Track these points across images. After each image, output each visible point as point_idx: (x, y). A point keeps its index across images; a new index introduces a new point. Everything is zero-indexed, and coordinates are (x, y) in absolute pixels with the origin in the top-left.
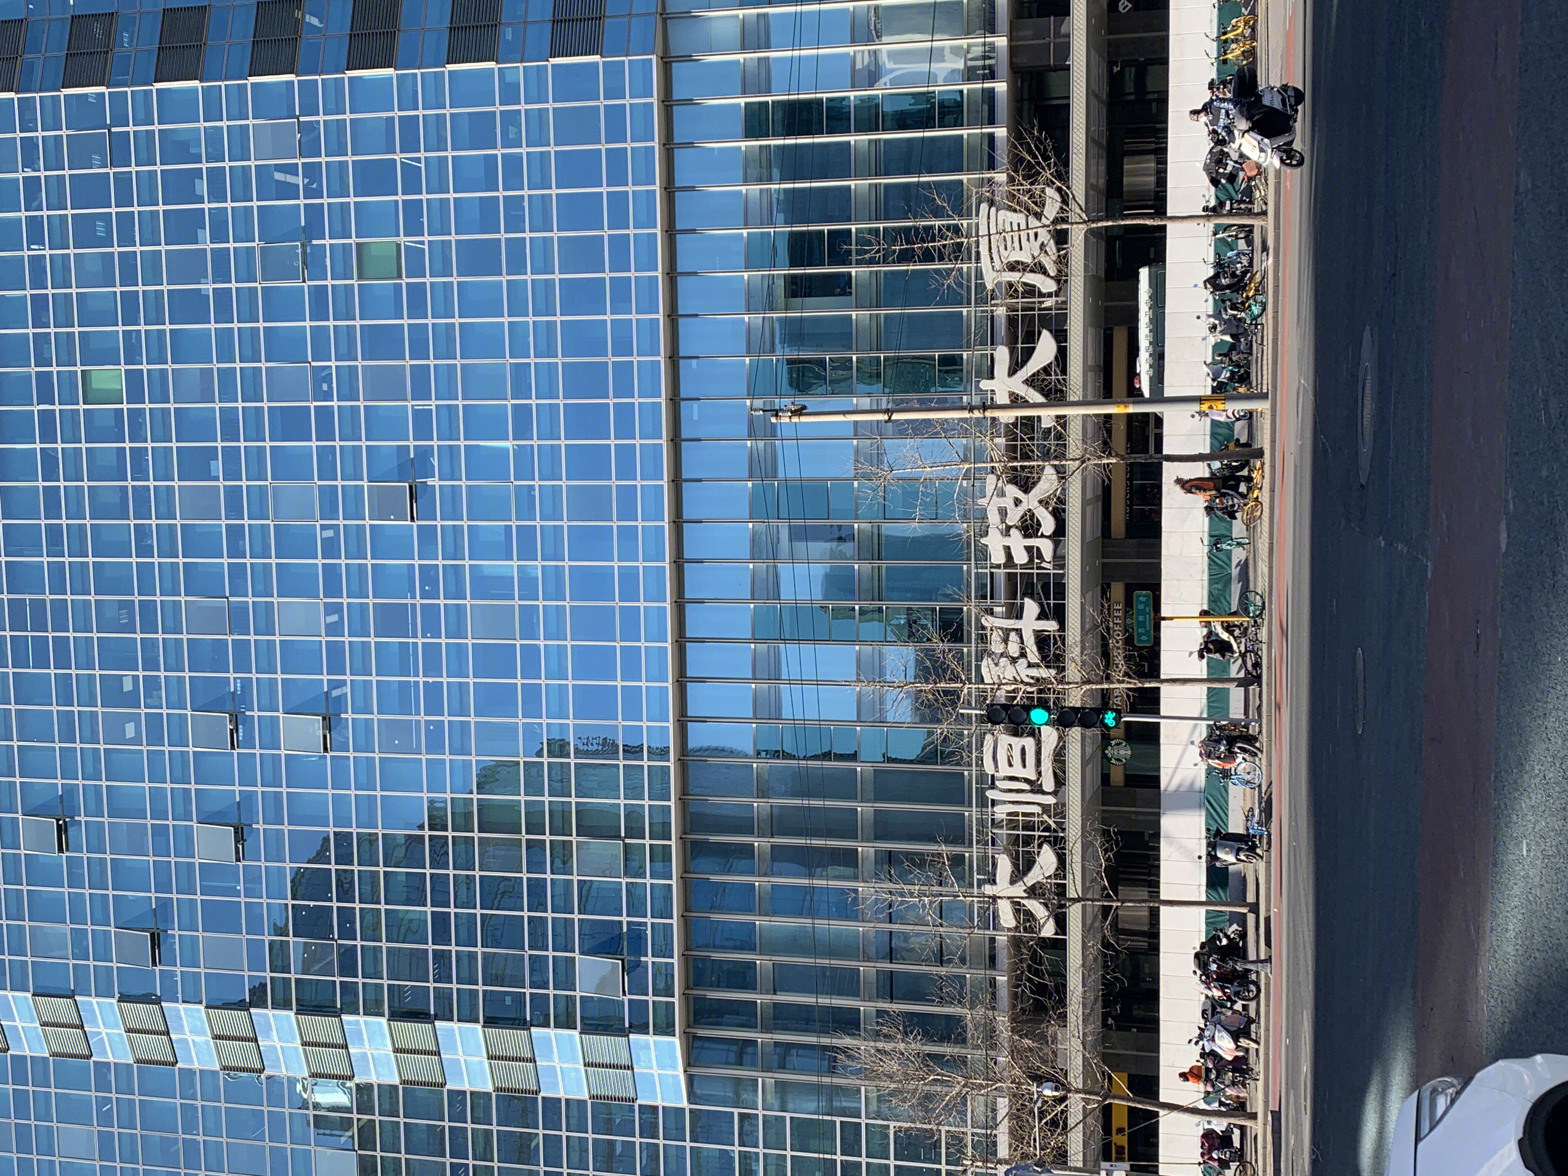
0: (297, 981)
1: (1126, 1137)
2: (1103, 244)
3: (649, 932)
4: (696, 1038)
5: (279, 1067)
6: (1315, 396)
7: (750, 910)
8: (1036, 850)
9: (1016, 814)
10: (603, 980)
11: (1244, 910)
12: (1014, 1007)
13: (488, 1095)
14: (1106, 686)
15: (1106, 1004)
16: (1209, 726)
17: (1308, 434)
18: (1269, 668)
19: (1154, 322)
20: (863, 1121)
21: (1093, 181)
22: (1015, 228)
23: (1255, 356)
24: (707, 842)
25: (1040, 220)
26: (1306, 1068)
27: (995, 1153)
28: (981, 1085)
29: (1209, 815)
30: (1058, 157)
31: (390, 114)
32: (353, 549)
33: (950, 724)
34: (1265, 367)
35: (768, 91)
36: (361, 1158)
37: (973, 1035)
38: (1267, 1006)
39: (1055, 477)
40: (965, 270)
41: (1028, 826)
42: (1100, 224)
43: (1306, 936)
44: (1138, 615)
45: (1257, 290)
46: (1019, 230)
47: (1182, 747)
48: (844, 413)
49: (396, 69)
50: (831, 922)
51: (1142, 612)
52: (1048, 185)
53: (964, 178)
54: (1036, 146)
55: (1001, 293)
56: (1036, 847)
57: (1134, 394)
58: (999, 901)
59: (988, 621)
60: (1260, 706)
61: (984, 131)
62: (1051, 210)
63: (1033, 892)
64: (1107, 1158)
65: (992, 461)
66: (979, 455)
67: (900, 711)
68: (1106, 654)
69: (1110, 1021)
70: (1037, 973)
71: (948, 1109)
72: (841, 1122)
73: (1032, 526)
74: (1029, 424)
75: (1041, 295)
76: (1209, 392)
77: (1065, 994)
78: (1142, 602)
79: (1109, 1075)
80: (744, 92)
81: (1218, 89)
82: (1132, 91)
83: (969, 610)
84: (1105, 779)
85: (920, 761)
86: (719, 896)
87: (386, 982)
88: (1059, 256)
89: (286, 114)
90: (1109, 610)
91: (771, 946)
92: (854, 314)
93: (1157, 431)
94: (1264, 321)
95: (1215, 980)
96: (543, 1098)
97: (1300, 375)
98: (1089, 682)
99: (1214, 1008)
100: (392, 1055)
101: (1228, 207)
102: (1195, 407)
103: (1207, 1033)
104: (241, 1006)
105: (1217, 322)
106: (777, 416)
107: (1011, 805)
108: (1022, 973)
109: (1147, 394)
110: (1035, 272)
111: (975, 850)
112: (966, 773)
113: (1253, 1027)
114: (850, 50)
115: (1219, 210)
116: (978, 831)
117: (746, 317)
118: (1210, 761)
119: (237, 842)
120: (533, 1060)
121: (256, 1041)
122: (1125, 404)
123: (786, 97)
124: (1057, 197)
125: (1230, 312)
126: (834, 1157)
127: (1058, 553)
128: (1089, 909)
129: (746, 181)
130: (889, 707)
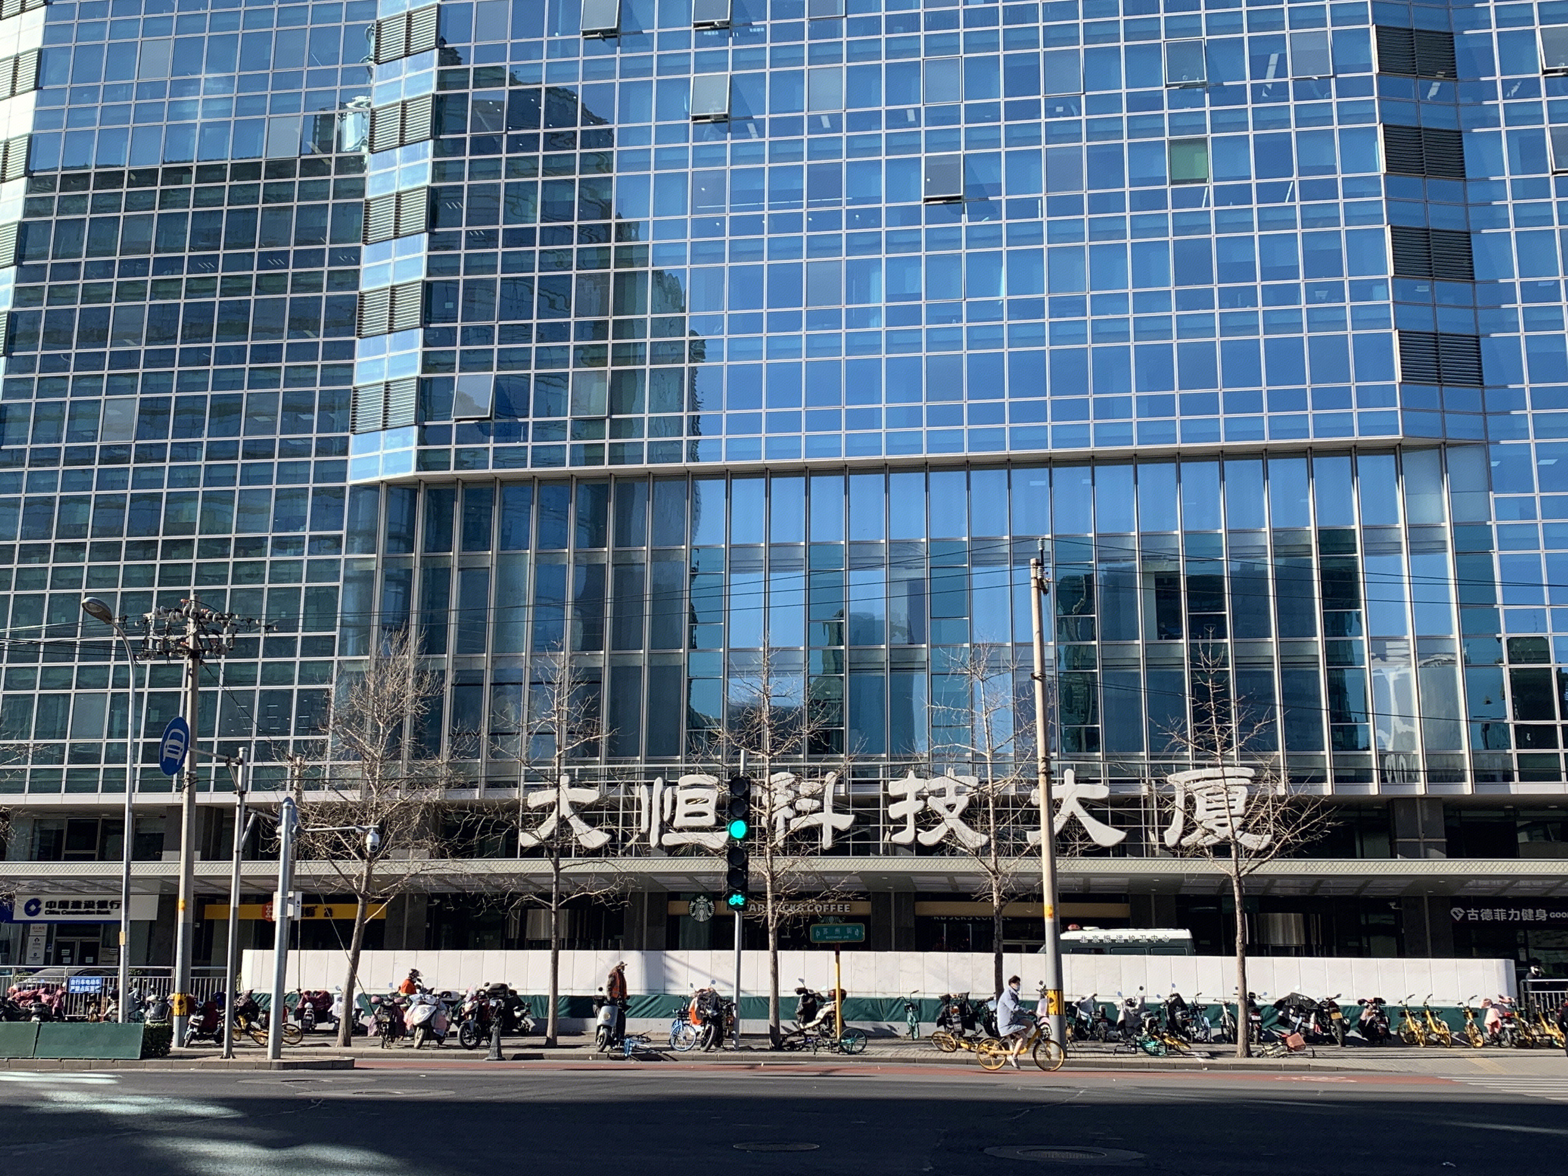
0: (467, 95)
1: (323, 918)
2: (1213, 893)
3: (518, 444)
4: (414, 493)
5: (381, 79)
6: (1069, 1104)
7: (540, 545)
8: (604, 827)
9: (639, 808)
10: (470, 399)
11: (549, 1033)
12: (452, 806)
13: (356, 287)
14: (769, 896)
15: (456, 896)
16: (731, 998)
17: (1028, 1097)
18: (790, 1058)
19: (1136, 944)
20: (336, 658)
21: (1278, 882)
22: (1231, 804)
23: (1103, 1045)
24: (607, 500)
25: (1240, 829)
26: (399, 1093)
27: (308, 788)
28: (374, 774)
29: (642, 998)
30: (1306, 846)
31: (1339, 169)
32: (896, 142)
33: (728, 741)
34: (1092, 1055)
35: (1367, 553)
36: (294, 161)
37: (423, 765)
38: (456, 1056)
39: (978, 844)
40: (1186, 754)
41: (627, 821)
42: (1236, 889)
43: (528, 1094)
44: (841, 928)
45: (1171, 1047)
46: (1230, 808)
47: (709, 972)
48: (1041, 632)
49: (1385, 175)
50: (530, 624)
51: (843, 932)
52: (1275, 837)
53: (1280, 753)
54: (1316, 824)
55: (1164, 790)
56: (608, 827)
57: (1063, 924)
58: (555, 790)
59: (831, 778)
60: (751, 1049)
61: (1328, 771)
62: (1250, 841)
63: (563, 822)
64: (306, 899)
65: (993, 781)
66: (999, 768)
67: (741, 691)
68: (801, 896)
69: (437, 901)
70: (485, 828)
71: (349, 740)
72: (334, 637)
73: (928, 822)
74: (1032, 819)
75: (1161, 831)
76: (1066, 999)
77: (464, 857)
78: (853, 931)
79: (385, 900)
80: (1365, 528)
81: (1375, 1008)
82: (1370, 922)
83: (842, 760)
84: (675, 896)
85: (690, 712)
86: (554, 514)
87: (465, 183)
88: (1202, 848)
89: (1338, 64)
90: (845, 899)
91: (505, 565)
92: (1139, 642)
93: (1024, 948)
94: (1139, 1054)
95: (480, 1005)
96: (354, 342)
97: (1088, 1089)
98: (773, 878)
99: (453, 1003)
100: (394, 191)
101: (1254, 1018)
102: (1051, 985)
103: (428, 997)
104: (440, 42)
105: (1137, 1007)
106: (1037, 564)
107: (648, 802)
108: (485, 814)
109: (1064, 936)
110: (1185, 824)
111: (603, 766)
112: (679, 757)
113: (434, 1042)
114: (1410, 636)
115: (1252, 1008)
116: (623, 769)
117: (1135, 533)
118: (696, 999)
119: (602, 32)
120: (391, 331)
121: (407, 56)
122: (1054, 915)
123: (1360, 570)
124: (1263, 846)
125: (1148, 1020)
126: (300, 629)
127: (899, 848)
128: (546, 880)
129: (1274, 531)
130: (745, 680)
